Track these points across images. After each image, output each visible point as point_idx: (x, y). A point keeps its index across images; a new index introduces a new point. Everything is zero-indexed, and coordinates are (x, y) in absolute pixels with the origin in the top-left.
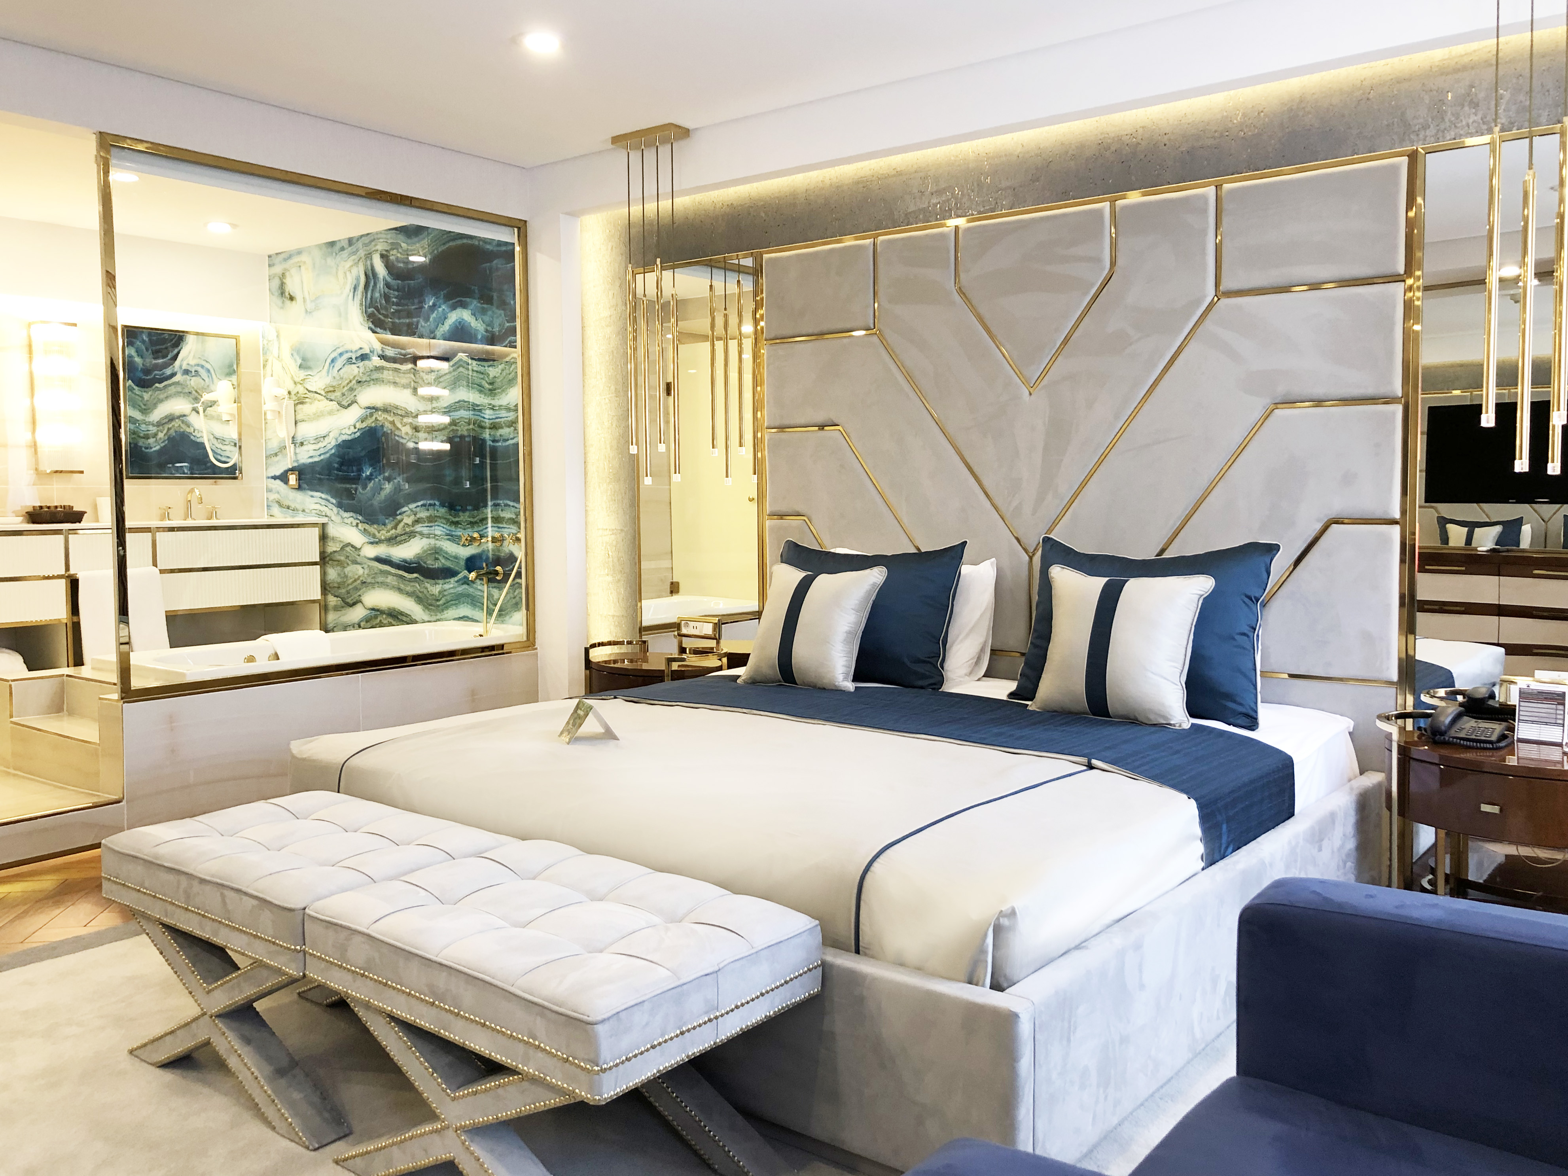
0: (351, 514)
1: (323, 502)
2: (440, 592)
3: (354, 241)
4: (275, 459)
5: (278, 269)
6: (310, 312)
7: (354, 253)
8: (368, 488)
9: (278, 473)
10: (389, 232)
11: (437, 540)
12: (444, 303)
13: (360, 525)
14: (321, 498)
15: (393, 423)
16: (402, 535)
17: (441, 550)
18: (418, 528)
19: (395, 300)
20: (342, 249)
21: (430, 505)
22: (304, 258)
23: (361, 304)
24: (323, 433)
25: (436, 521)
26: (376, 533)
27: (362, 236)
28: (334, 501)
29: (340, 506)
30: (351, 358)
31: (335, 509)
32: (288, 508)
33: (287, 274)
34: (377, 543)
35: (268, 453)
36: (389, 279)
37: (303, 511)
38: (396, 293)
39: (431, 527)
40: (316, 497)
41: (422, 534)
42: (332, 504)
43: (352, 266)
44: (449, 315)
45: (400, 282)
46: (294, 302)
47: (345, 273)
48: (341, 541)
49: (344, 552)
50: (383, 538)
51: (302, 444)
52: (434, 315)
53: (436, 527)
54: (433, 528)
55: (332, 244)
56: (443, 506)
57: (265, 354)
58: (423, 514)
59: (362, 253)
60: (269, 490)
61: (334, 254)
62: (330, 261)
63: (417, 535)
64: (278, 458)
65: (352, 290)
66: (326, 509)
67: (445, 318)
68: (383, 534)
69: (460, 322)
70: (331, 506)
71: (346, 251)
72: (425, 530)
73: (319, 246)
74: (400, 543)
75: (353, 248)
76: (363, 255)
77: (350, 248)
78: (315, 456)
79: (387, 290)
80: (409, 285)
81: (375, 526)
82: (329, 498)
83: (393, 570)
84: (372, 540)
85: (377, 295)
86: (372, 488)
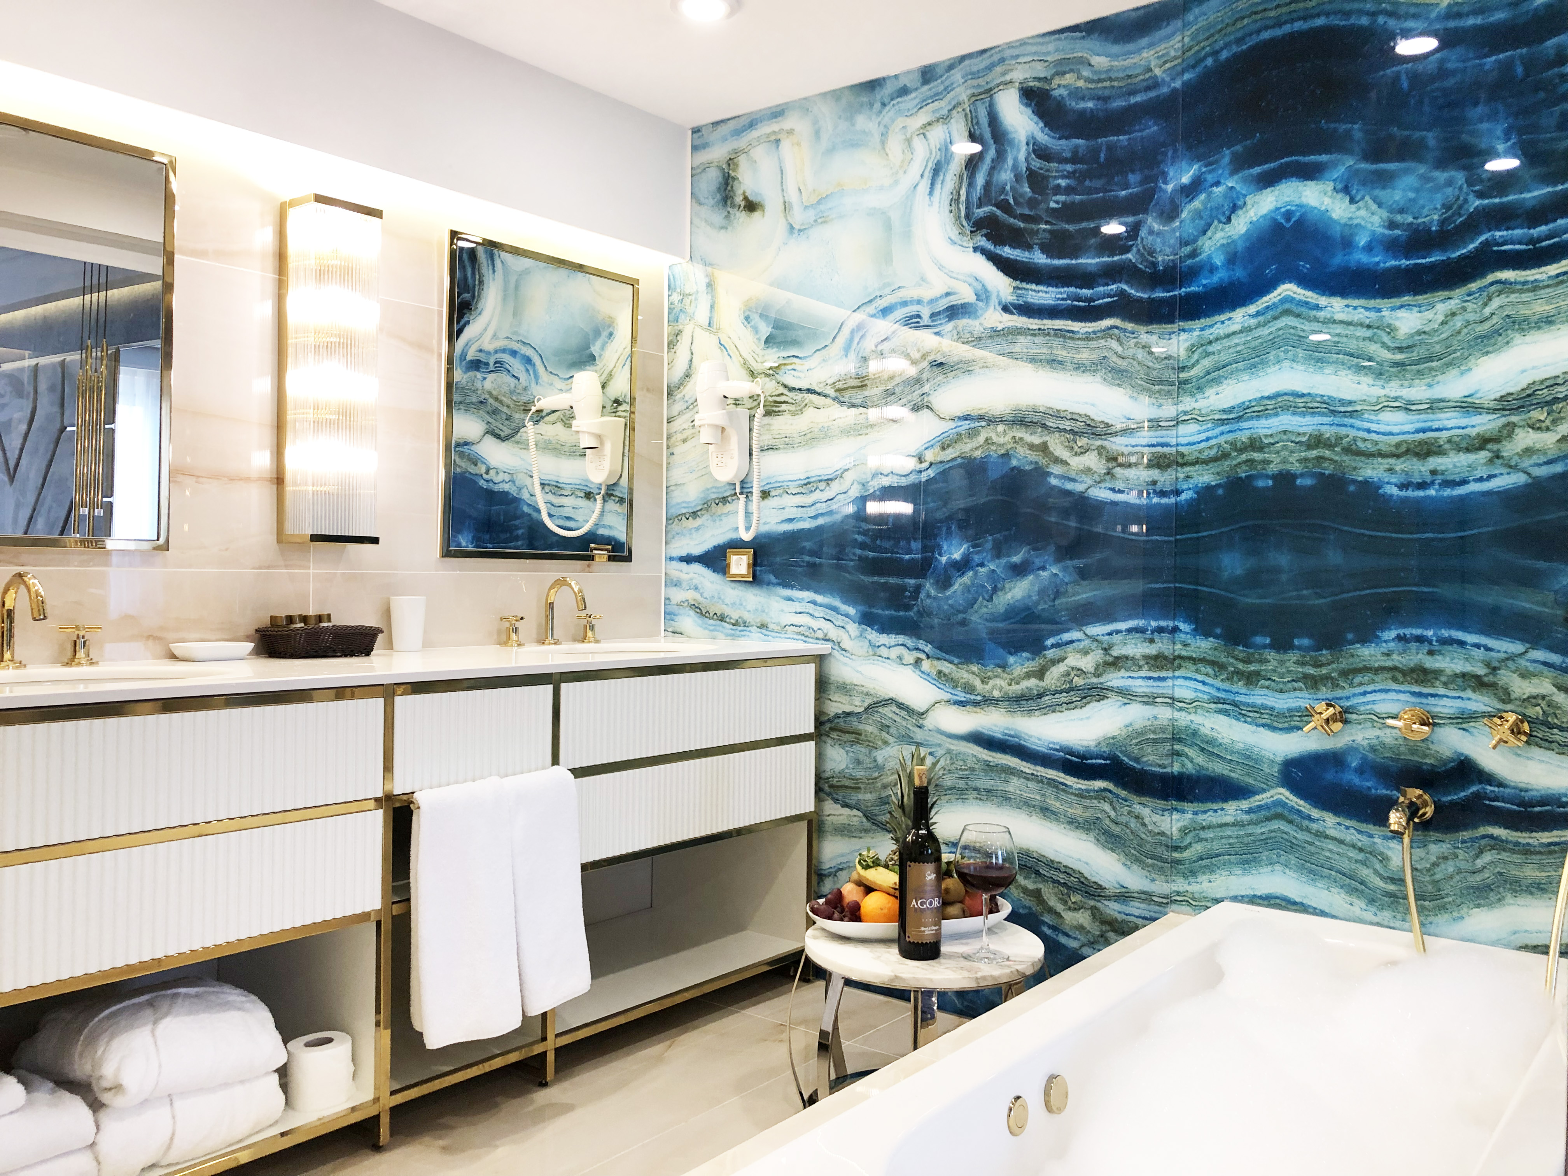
0: (901, 639)
1: (819, 612)
2: (1184, 831)
3: (939, 71)
4: (692, 523)
5: (717, 153)
6: (800, 230)
7: (936, 97)
8: (956, 587)
9: (697, 551)
10: (1047, 39)
11: (1181, 709)
12: (1234, 172)
13: (926, 665)
14: (814, 603)
15: (1044, 448)
16: (1061, 692)
17: (1195, 733)
18: (1115, 679)
19: (1063, 183)
20: (904, 91)
21: (1160, 630)
22: (789, 122)
23: (955, 200)
24: (827, 471)
25: (1180, 667)
26: (977, 683)
27: (963, 58)
28: (851, 611)
29: (868, 620)
30: (919, 316)
31: (853, 628)
32: (722, 618)
33: (742, 160)
34: (976, 704)
35: (674, 511)
36: (1043, 137)
37: (763, 626)
38: (1069, 167)
39: (1164, 679)
40: (800, 600)
41: (1126, 695)
42: (847, 616)
43: (929, 124)
44: (1249, 200)
45: (1080, 142)
46: (757, 215)
47: (909, 141)
48: (867, 694)
49: (877, 717)
50: (996, 694)
51: (765, 494)
52: (1197, 204)
53: (1180, 682)
54: (1170, 683)
55: (872, 85)
56: (1207, 634)
57: (674, 319)
58: (1136, 648)
59: (962, 93)
60: (673, 583)
61: (877, 105)
62: (865, 122)
63: (1110, 694)
64: (699, 522)
65: (928, 175)
66: (826, 626)
67: (1234, 208)
68: (998, 685)
69: (1288, 215)
70: (840, 620)
71: (913, 95)
72: (1140, 686)
73: (836, 95)
74: (1053, 708)
75: (937, 86)
76: (964, 97)
77: (926, 87)
78: (801, 519)
79: (1036, 163)
80: (1111, 148)
81: (975, 668)
82: (837, 603)
83: (1026, 767)
84: (962, 696)
85: (1005, 176)
86: (967, 589)
